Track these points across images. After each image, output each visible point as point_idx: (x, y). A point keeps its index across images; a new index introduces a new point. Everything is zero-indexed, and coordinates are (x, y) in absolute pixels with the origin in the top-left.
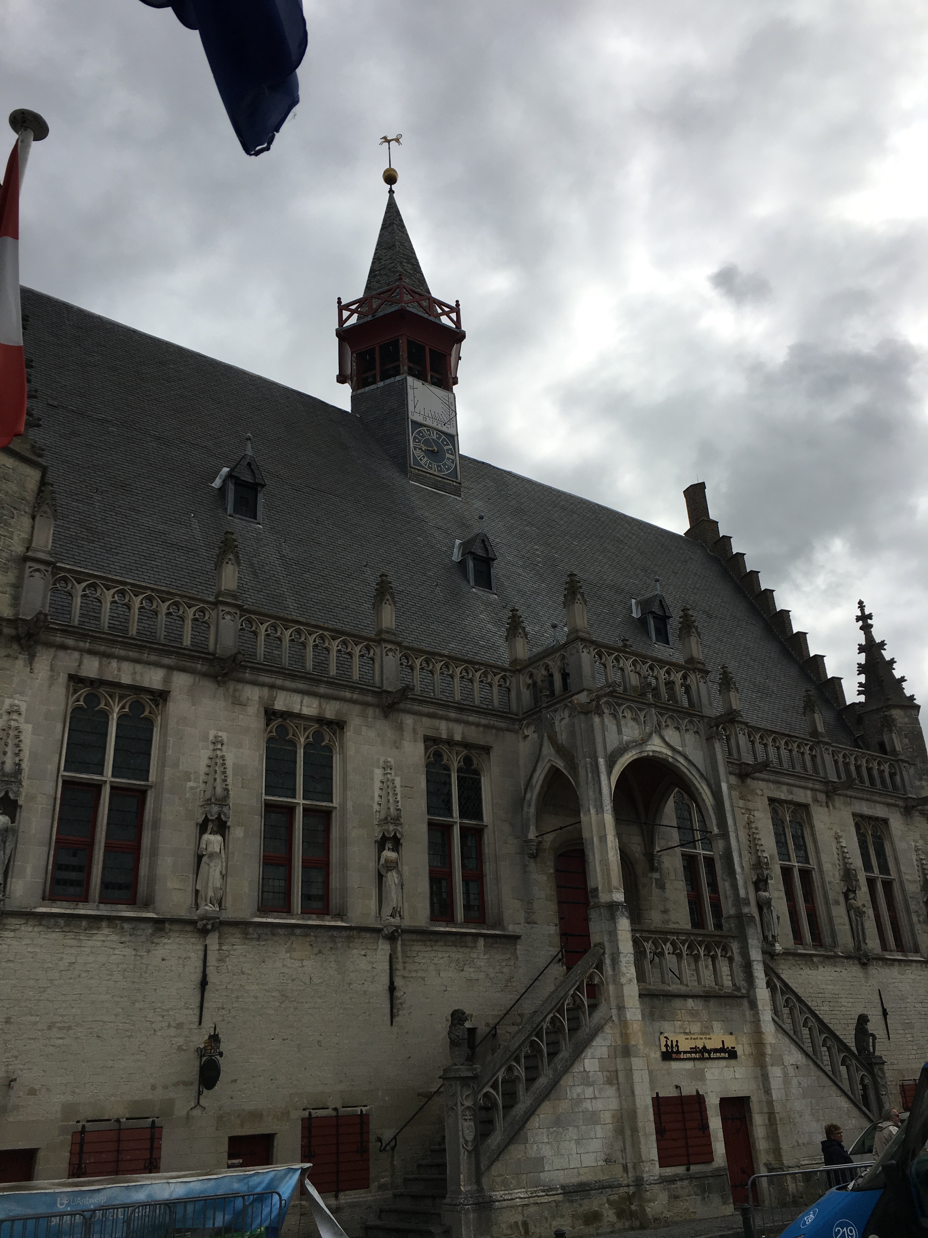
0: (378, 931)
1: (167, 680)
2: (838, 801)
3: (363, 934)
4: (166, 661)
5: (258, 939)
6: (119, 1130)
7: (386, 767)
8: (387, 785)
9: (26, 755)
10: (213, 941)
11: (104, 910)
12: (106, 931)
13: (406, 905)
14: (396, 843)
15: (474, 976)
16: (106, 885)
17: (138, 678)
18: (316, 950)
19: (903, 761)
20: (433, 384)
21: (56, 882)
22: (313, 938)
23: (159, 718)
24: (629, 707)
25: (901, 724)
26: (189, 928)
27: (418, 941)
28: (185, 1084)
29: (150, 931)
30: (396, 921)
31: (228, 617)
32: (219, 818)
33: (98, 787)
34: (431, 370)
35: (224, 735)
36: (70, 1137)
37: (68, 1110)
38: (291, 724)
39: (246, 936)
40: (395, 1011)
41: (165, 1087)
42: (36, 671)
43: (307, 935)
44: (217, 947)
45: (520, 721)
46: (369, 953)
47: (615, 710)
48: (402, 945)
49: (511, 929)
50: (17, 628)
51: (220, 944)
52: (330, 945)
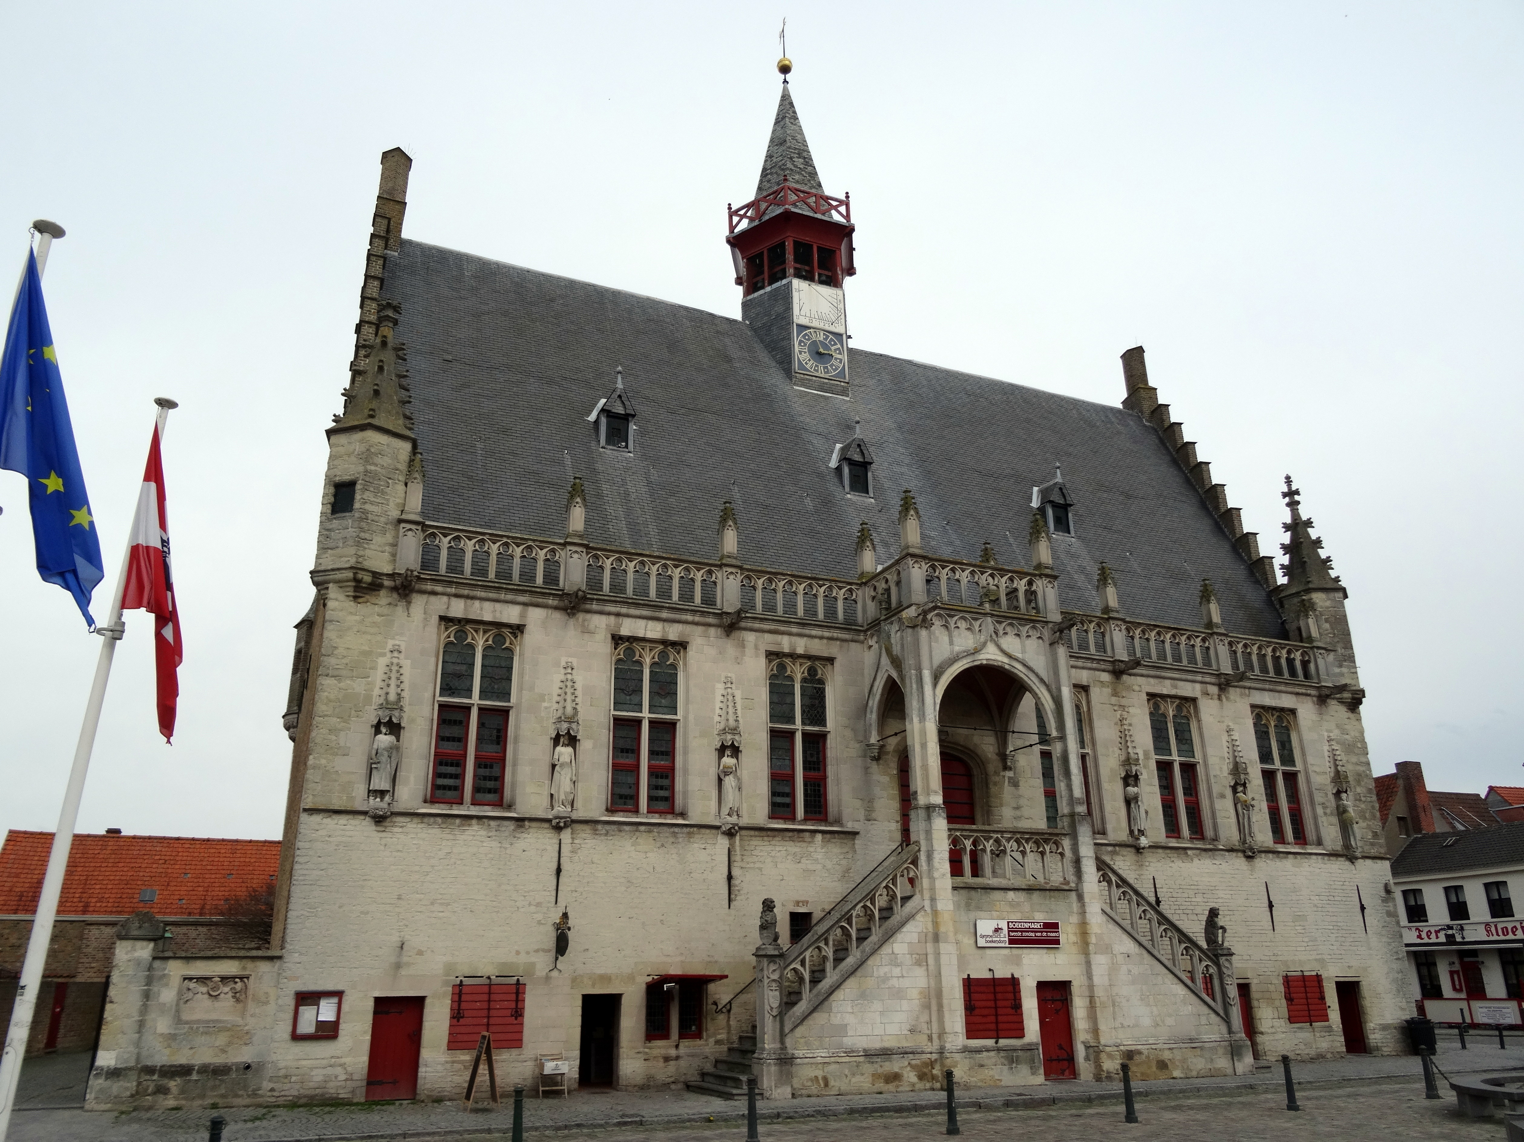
0: (717, 828)
1: (523, 615)
2: (1233, 693)
3: (703, 831)
4: (521, 598)
5: (606, 834)
6: (490, 985)
7: (728, 682)
8: (729, 699)
9: (406, 686)
10: (566, 835)
11: (474, 811)
12: (476, 827)
13: (745, 805)
14: (735, 751)
15: (811, 867)
16: (477, 790)
17: (498, 615)
18: (659, 844)
19: (1318, 648)
20: (821, 282)
21: (435, 787)
22: (656, 834)
23: (518, 648)
24: (962, 618)
25: (1322, 607)
26: (546, 825)
27: (756, 836)
28: (544, 951)
29: (513, 827)
30: (734, 819)
31: (576, 556)
32: (568, 733)
33: (468, 709)
34: (820, 267)
35: (575, 662)
36: (451, 989)
37: (449, 968)
38: (637, 646)
39: (595, 831)
40: (733, 896)
41: (528, 953)
42: (412, 615)
43: (650, 832)
44: (570, 841)
45: (865, 631)
46: (708, 846)
47: (947, 621)
48: (741, 840)
49: (850, 826)
50: (395, 581)
51: (573, 838)
52: (671, 840)
